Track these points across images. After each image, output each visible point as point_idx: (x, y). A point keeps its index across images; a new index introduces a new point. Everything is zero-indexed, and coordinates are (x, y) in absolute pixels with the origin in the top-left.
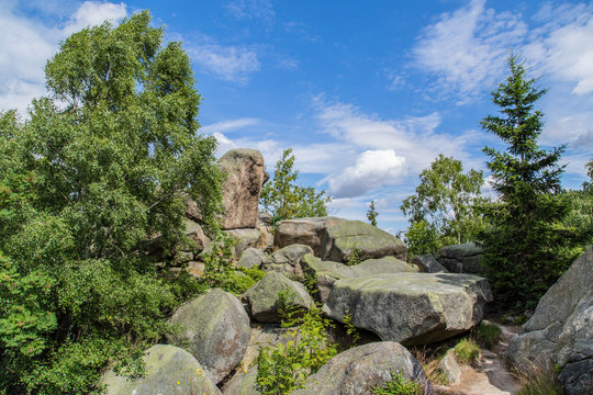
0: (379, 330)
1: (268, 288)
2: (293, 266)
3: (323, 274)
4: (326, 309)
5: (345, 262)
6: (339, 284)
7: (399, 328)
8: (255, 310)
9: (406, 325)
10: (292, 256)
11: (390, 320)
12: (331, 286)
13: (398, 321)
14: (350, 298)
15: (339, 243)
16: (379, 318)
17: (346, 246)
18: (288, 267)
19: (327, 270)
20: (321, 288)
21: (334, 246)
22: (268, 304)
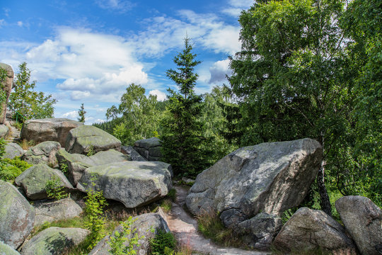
0: (123, 200)
1: (39, 176)
2: (48, 157)
3: (76, 164)
4: (80, 187)
5: (85, 154)
6: (88, 170)
7: (136, 198)
8: (29, 192)
9: (140, 196)
10: (47, 149)
11: (130, 194)
12: (82, 171)
13: (135, 194)
14: (100, 180)
15: (80, 141)
16: (123, 193)
17: (85, 143)
18: (45, 158)
19: (77, 161)
20: (74, 173)
21: (76, 143)
22: (40, 187)
